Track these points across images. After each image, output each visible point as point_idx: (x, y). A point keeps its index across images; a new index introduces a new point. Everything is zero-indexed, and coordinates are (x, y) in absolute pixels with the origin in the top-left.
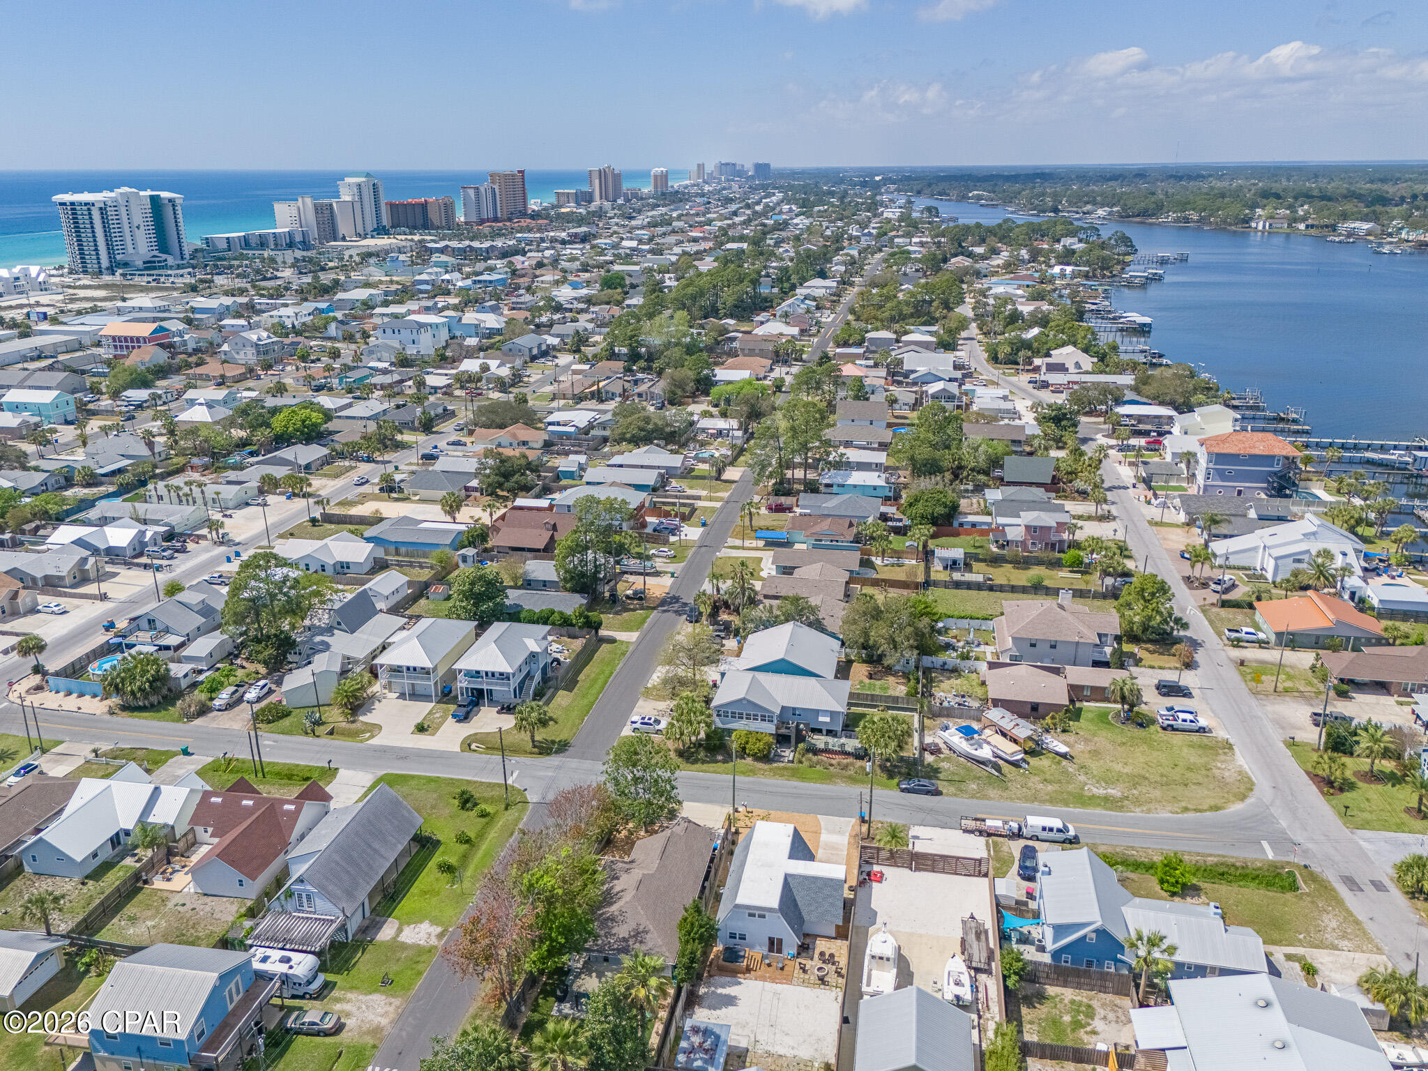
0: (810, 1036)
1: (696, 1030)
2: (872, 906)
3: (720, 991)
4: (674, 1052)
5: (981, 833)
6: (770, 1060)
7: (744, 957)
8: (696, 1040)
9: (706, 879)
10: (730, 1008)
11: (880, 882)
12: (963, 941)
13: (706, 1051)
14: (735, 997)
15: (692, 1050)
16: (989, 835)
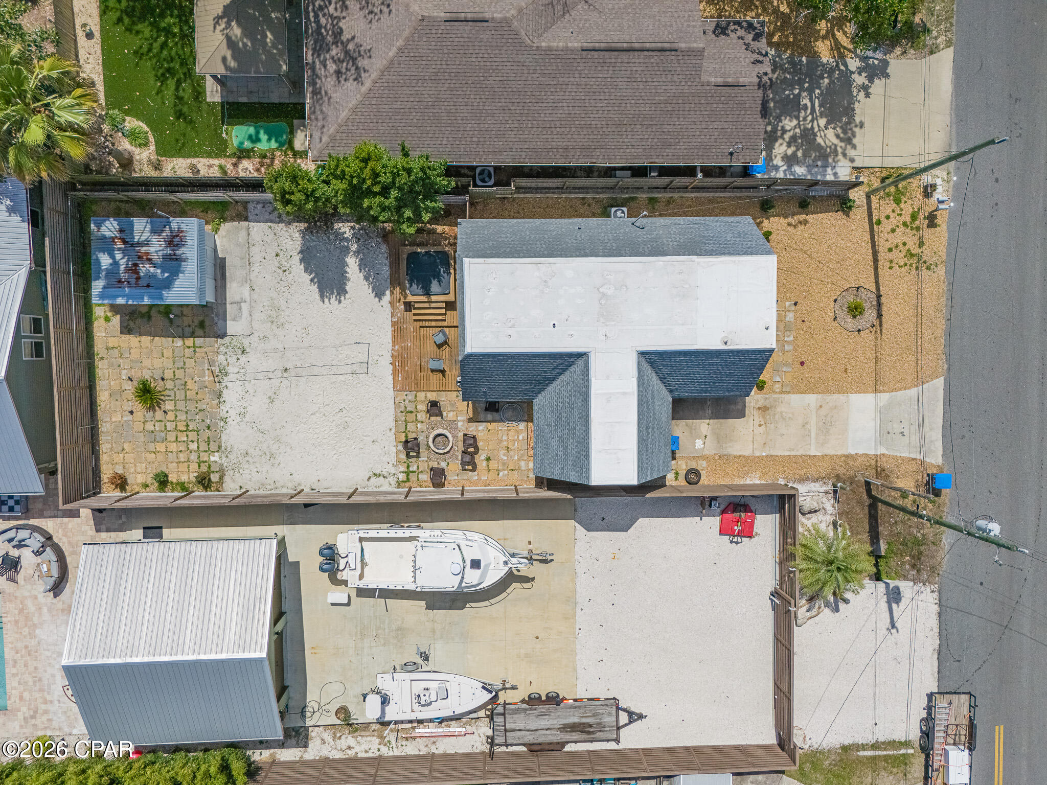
0: (278, 440)
1: (176, 240)
2: (641, 522)
3: (352, 262)
4: (123, 212)
5: (927, 735)
6: (208, 378)
7: (428, 293)
8: (156, 247)
9: (665, 171)
10: (315, 288)
11: (722, 532)
12: (554, 700)
13: (133, 269)
14: (342, 291)
15: (130, 244)
16: (926, 749)
